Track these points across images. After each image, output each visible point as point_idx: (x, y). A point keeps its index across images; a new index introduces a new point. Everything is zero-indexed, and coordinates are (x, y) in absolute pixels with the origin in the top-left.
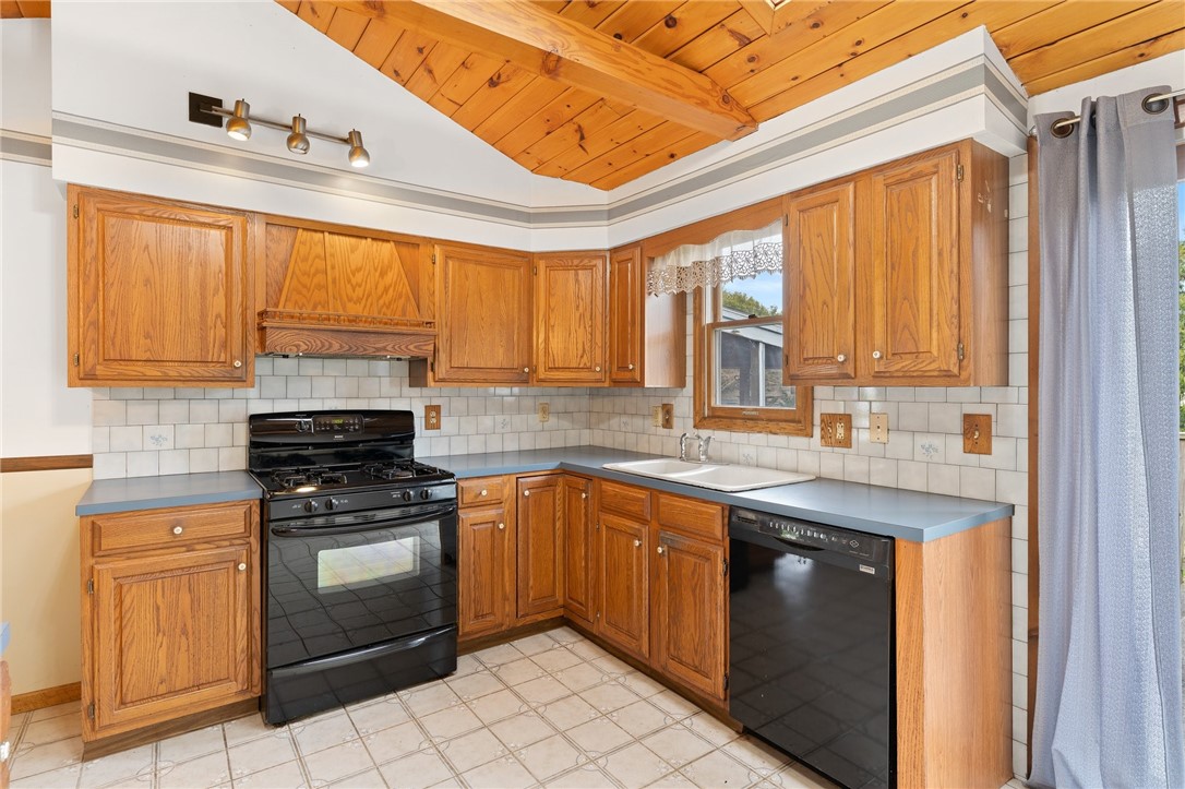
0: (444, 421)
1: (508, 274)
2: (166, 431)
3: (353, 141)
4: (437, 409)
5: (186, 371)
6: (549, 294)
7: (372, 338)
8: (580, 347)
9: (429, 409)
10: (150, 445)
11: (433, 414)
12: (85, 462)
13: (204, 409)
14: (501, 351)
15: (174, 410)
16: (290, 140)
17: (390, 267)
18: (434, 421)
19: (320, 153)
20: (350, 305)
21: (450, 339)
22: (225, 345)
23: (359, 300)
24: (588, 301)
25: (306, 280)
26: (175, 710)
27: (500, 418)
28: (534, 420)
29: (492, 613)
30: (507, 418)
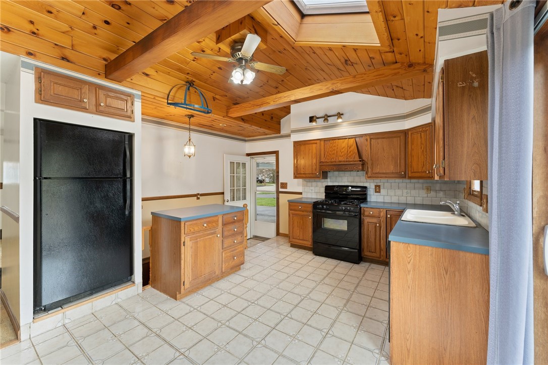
0: (382, 190)
1: (395, 140)
2: (313, 188)
3: (339, 115)
4: (379, 186)
5: (309, 176)
6: (412, 144)
7: (343, 166)
8: (422, 164)
9: (376, 186)
10: (310, 191)
11: (378, 188)
12: (301, 193)
13: (319, 184)
14: (392, 167)
15: (314, 184)
16: (324, 120)
17: (352, 145)
18: (378, 190)
19: (331, 120)
20: (340, 158)
21: (372, 164)
22: (316, 170)
23: (342, 156)
24: (425, 145)
25: (330, 153)
26: (303, 243)
27: (405, 191)
28: (423, 193)
29: (375, 252)
30: (409, 191)
